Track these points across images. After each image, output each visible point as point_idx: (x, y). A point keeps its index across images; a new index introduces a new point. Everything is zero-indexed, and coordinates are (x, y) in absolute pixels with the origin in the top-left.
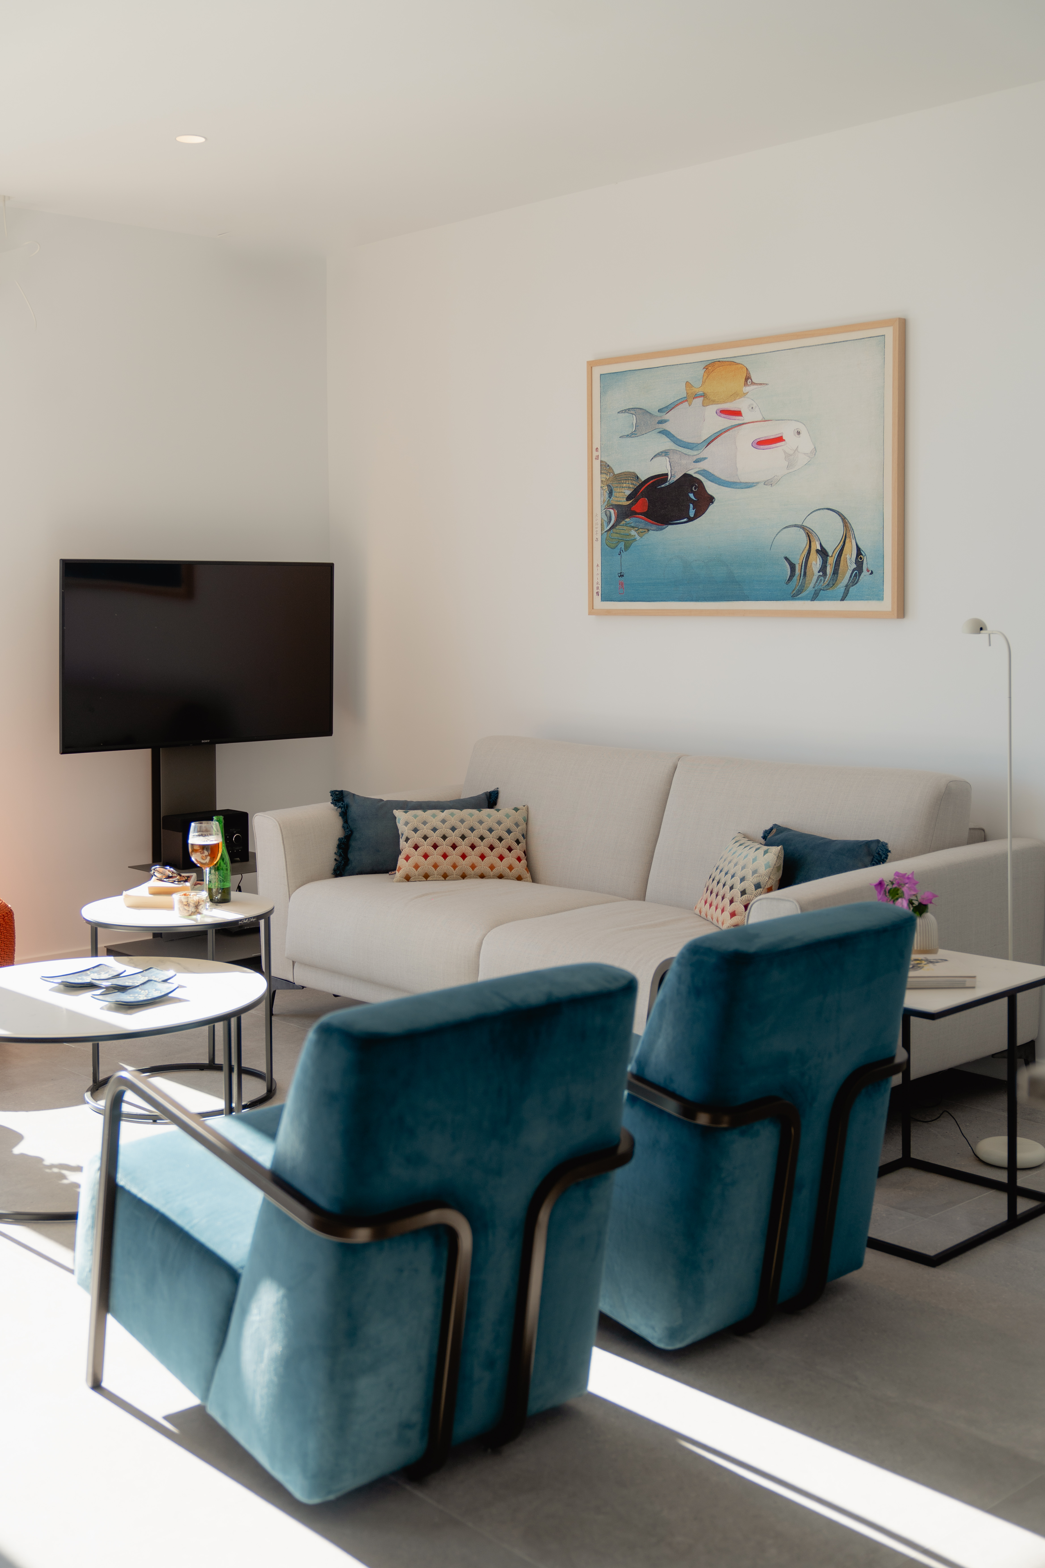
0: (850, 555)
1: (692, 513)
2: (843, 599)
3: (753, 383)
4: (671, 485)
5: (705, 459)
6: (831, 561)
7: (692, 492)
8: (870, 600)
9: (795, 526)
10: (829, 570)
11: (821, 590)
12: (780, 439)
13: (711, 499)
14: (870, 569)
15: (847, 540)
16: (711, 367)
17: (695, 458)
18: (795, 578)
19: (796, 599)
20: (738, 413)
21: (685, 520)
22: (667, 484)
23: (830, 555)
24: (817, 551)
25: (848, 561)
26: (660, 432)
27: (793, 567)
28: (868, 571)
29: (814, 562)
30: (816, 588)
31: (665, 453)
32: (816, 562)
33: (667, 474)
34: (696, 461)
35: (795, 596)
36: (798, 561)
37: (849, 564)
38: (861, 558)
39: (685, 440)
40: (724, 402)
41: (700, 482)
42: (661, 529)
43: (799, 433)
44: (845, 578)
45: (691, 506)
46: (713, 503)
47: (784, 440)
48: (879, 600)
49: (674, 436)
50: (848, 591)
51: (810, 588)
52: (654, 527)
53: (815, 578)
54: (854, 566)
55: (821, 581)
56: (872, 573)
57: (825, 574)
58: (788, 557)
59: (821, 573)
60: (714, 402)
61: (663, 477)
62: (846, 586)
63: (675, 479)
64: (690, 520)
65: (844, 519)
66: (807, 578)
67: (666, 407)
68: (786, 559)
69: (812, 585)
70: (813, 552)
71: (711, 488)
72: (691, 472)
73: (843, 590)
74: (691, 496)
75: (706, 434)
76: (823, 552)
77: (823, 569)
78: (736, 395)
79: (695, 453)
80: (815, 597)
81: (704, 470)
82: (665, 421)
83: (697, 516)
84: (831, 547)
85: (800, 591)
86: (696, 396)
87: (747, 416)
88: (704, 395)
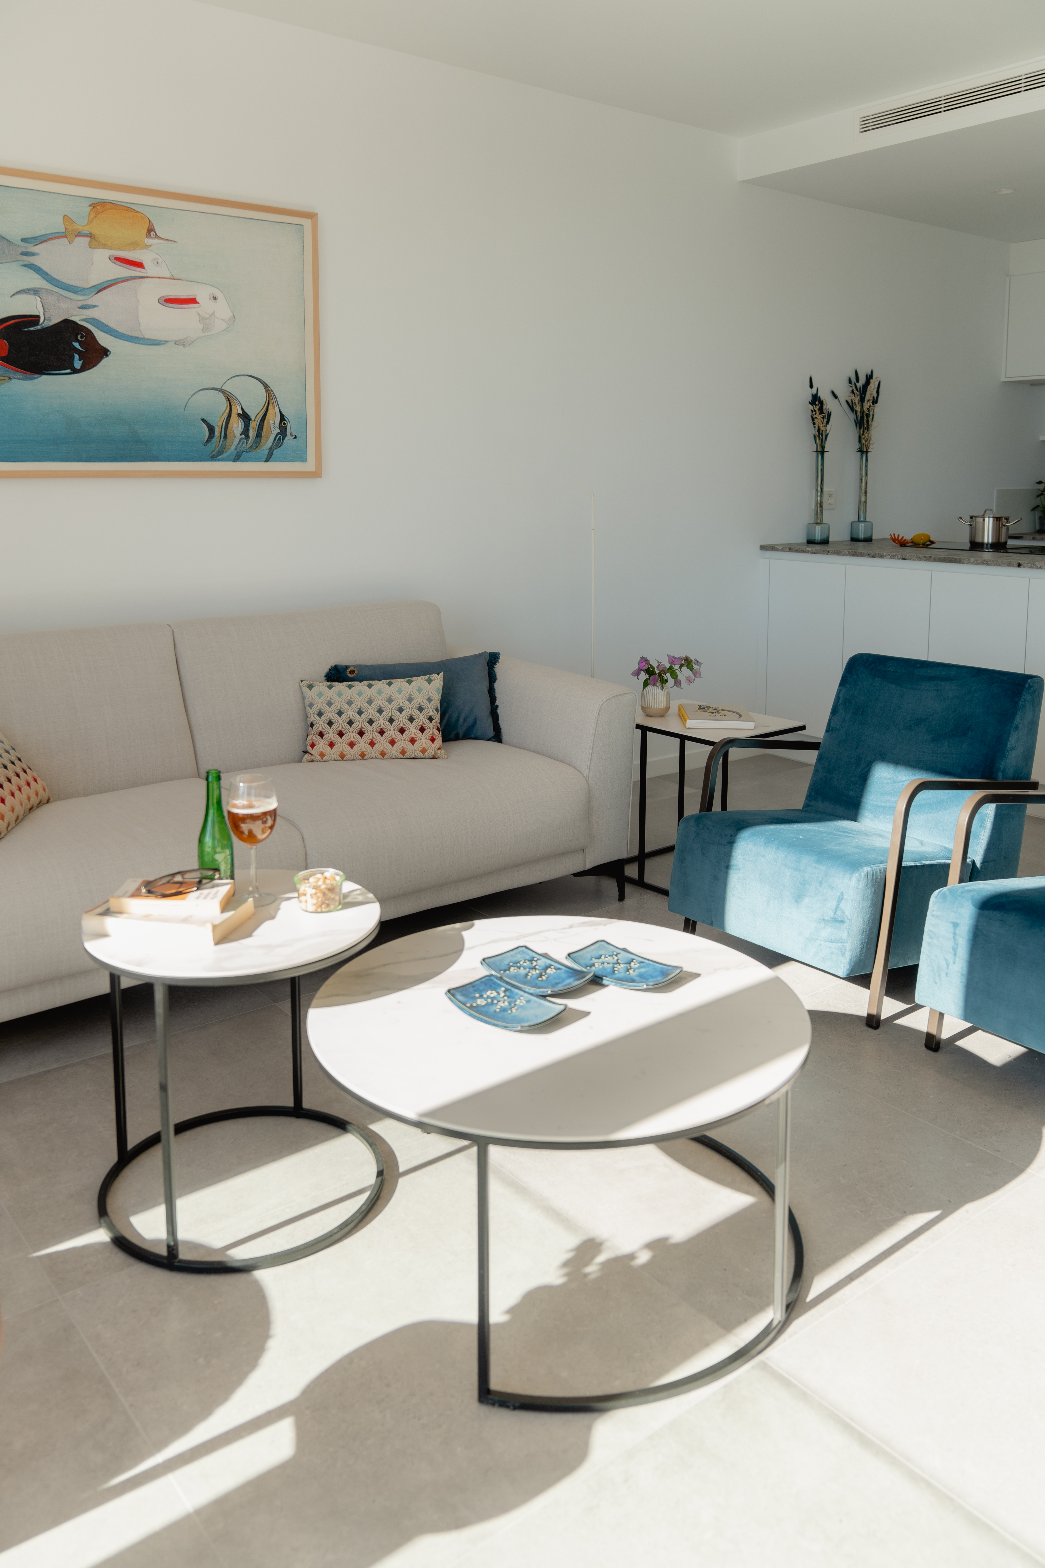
0: (273, 420)
1: (78, 364)
2: (267, 460)
3: (157, 237)
4: (44, 330)
5: (94, 306)
6: (254, 425)
7: (77, 340)
8: (295, 461)
9: (214, 389)
10: (252, 433)
11: (243, 451)
12: (193, 301)
13: (105, 352)
14: (294, 434)
15: (271, 407)
16: (99, 206)
17: (80, 304)
18: (214, 440)
19: (215, 460)
20: (140, 265)
21: (68, 371)
22: (39, 327)
23: (253, 419)
24: (239, 415)
25: (272, 426)
26: (25, 266)
27: (211, 429)
28: (292, 435)
29: (235, 425)
30: (238, 450)
31: (35, 292)
32: (237, 426)
33: (38, 317)
34: (83, 307)
35: (215, 457)
36: (218, 423)
37: (272, 428)
38: (284, 424)
39: (64, 281)
40: (120, 249)
41: (89, 332)
42: (31, 379)
43: (215, 298)
44: (269, 441)
45: (77, 356)
46: (107, 356)
47: (198, 303)
48: (303, 461)
49: (47, 274)
50: (272, 453)
51: (232, 449)
52: (20, 375)
53: (237, 440)
54: (278, 431)
55: (243, 443)
56: (296, 437)
57: (247, 437)
58: (205, 418)
59: (243, 436)
60: (105, 246)
61: (34, 319)
62: (270, 449)
63: (51, 324)
64: (75, 371)
65: (266, 387)
66: (228, 440)
67: (35, 238)
68: (204, 420)
69: (233, 447)
70: (234, 415)
71: (103, 339)
72: (75, 319)
73: (267, 452)
74: (76, 345)
75: (95, 279)
76: (245, 417)
77: (246, 432)
78: (135, 245)
79: (81, 298)
80: (237, 458)
81: (94, 319)
82: (33, 254)
83: (83, 369)
84: (254, 412)
85: (220, 453)
86: (79, 235)
87: (150, 269)
88: (91, 236)
